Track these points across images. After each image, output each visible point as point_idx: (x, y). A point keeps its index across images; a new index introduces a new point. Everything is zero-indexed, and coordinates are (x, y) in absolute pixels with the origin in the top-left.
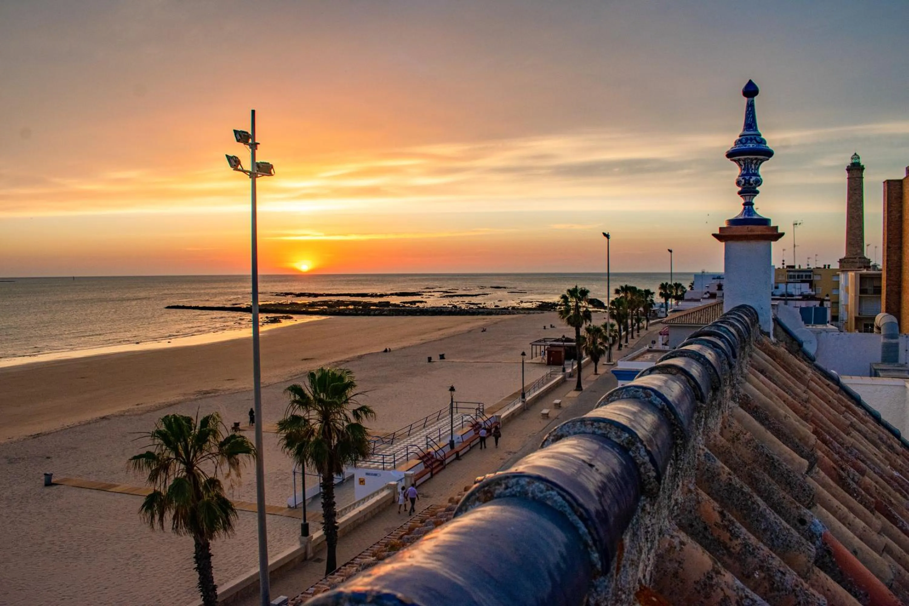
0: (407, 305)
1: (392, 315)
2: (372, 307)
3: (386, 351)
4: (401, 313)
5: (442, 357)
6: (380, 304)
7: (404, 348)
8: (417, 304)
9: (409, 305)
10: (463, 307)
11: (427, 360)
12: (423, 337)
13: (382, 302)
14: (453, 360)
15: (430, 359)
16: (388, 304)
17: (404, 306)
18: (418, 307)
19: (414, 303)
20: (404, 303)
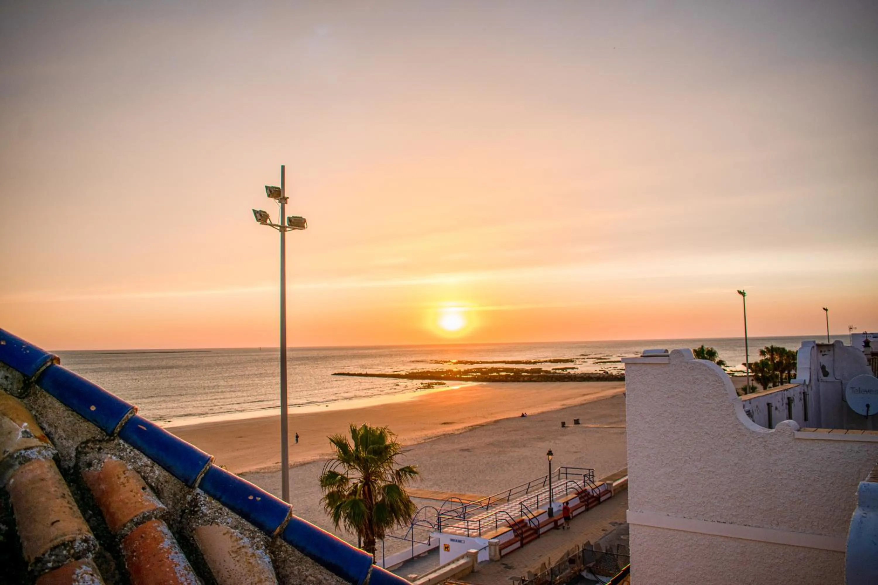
0: (557, 371)
1: (541, 381)
2: (523, 374)
3: (523, 416)
4: (550, 379)
5: (577, 422)
6: (532, 371)
7: (543, 413)
8: (569, 371)
9: (561, 371)
10: (615, 373)
11: (560, 425)
12: (565, 402)
13: (534, 369)
14: (586, 425)
15: (563, 424)
16: (539, 370)
17: (556, 373)
18: (569, 373)
19: (566, 369)
20: (556, 369)
